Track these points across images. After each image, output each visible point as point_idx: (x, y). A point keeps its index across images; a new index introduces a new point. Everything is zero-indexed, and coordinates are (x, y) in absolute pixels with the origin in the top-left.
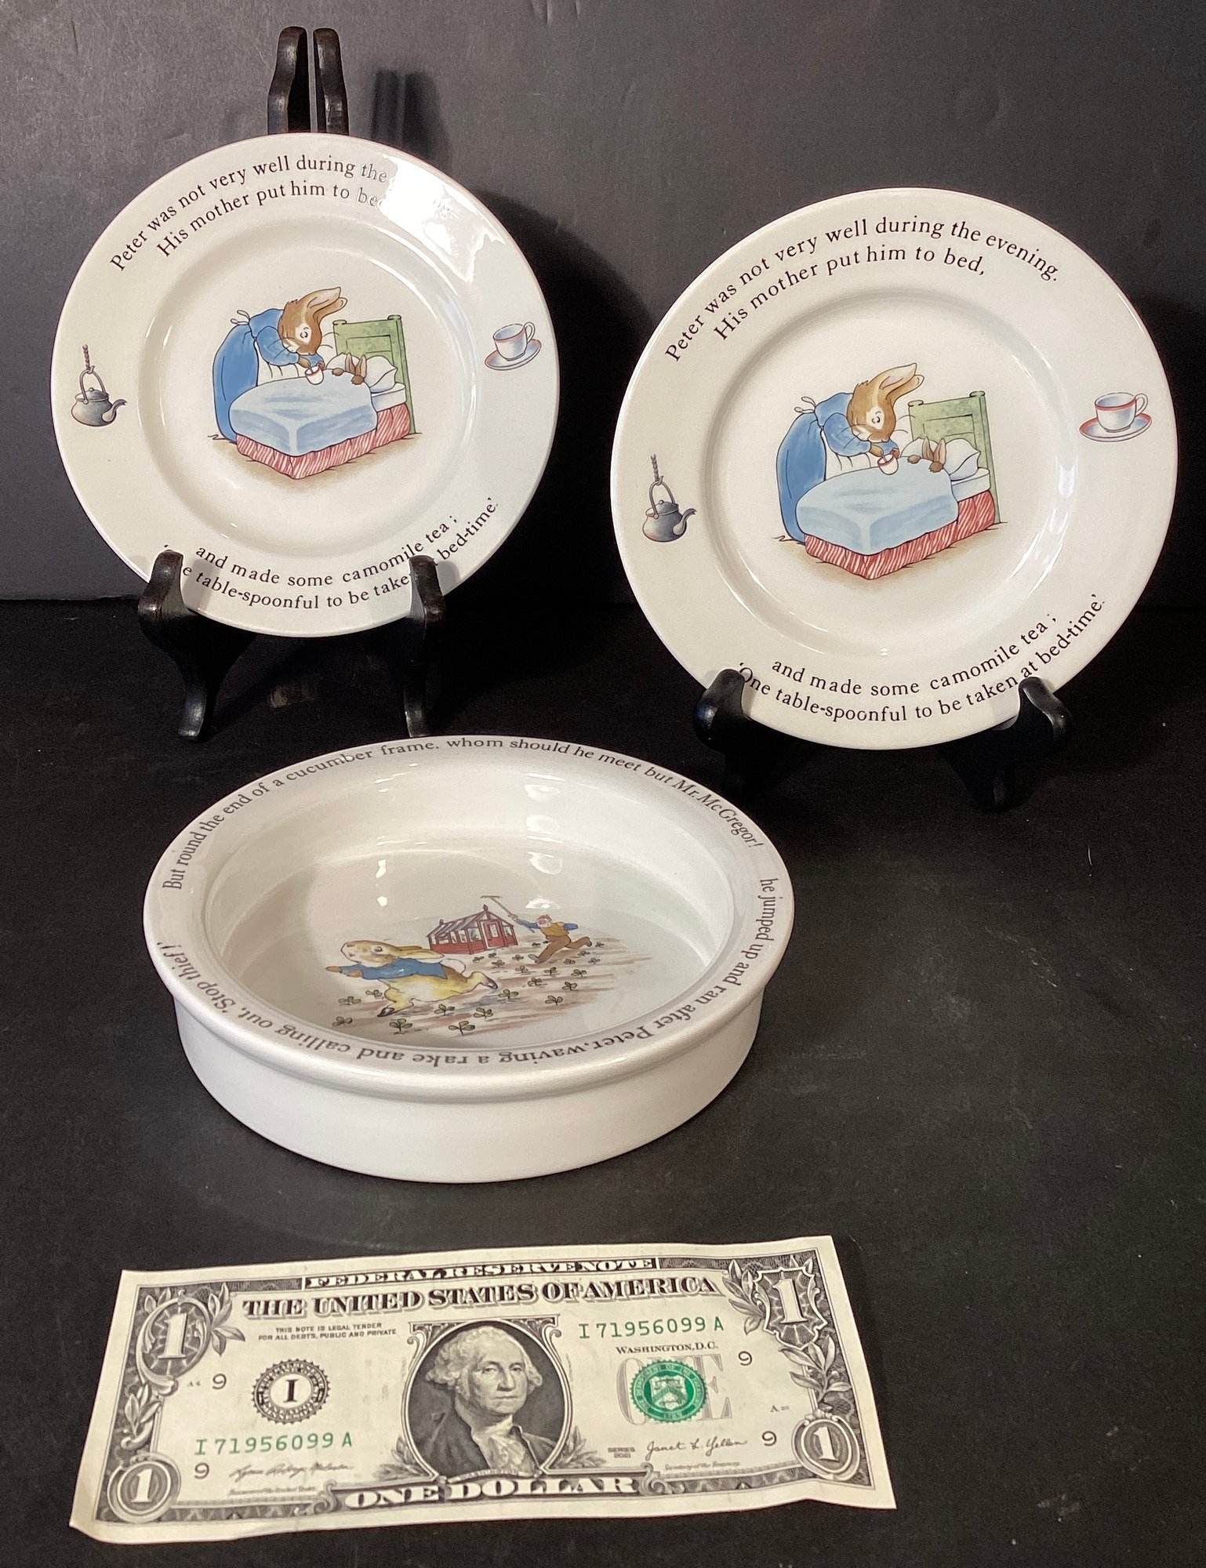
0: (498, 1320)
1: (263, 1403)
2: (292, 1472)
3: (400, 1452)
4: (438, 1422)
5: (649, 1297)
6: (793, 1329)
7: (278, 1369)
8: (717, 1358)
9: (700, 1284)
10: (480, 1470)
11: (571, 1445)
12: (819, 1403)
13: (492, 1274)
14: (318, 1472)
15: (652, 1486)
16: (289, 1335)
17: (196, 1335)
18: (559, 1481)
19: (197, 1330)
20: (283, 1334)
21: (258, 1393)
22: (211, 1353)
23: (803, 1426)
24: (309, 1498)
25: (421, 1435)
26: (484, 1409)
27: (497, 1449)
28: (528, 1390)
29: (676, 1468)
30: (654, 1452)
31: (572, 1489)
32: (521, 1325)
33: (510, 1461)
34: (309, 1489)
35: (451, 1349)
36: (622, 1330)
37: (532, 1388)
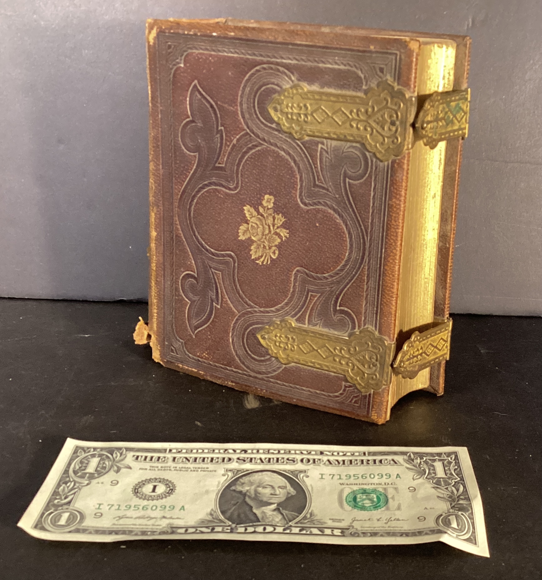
0: (274, 470)
1: (138, 492)
2: (149, 519)
3: (211, 514)
4: (235, 505)
5: (360, 466)
6: (440, 481)
7: (149, 481)
8: (396, 489)
9: (390, 461)
10: (255, 522)
11: (308, 516)
12: (452, 508)
13: (273, 453)
14: (164, 520)
15: (352, 533)
16: (156, 469)
17: (104, 465)
18: (299, 529)
19: (106, 464)
20: (153, 468)
21: (135, 489)
22: (112, 473)
23: (441, 515)
24: (157, 529)
25: (224, 509)
26: (261, 501)
27: (266, 516)
28: (287, 495)
29: (367, 527)
30: (355, 522)
31: (307, 532)
32: (287, 472)
33: (273, 520)
34: (158, 525)
35: (246, 479)
36: (343, 477)
37: (290, 495)
